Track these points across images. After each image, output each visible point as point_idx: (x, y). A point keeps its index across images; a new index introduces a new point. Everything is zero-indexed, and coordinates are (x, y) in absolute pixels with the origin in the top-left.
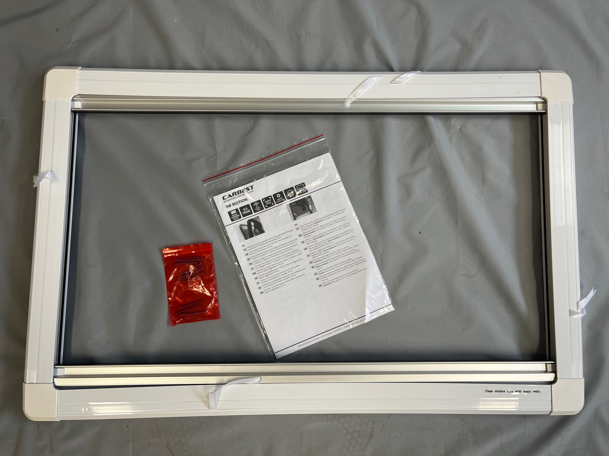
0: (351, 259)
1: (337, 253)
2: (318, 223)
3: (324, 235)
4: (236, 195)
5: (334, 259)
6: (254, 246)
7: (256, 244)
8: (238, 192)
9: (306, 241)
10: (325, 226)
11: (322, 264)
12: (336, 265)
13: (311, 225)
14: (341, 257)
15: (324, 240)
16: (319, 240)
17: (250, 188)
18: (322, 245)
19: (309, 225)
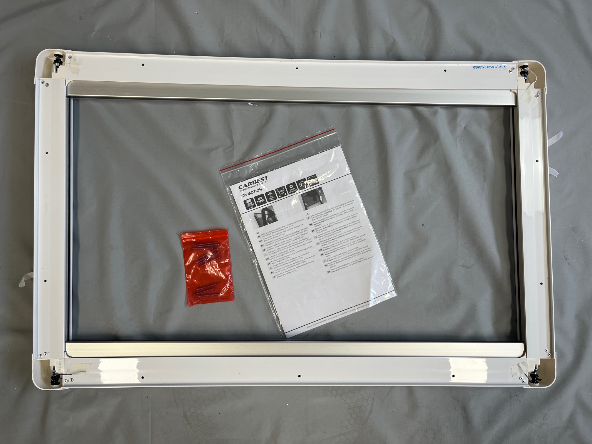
0: (358, 248)
1: (345, 242)
2: (327, 213)
3: (333, 225)
4: (251, 185)
5: (342, 247)
6: (267, 234)
7: (269, 232)
8: (253, 182)
9: (316, 230)
10: (334, 216)
11: (331, 252)
12: (344, 253)
13: (321, 215)
14: (348, 246)
15: (333, 230)
16: (329, 229)
17: (265, 178)
18: (331, 234)
19: (319, 214)
